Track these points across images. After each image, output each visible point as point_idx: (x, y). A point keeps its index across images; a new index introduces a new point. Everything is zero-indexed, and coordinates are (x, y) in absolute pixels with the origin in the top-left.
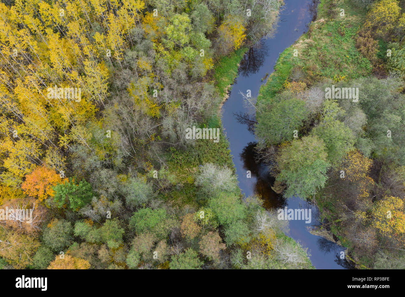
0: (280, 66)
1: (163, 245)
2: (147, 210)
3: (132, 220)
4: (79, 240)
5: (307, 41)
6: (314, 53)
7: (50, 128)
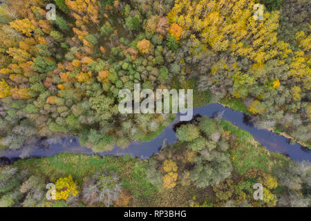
0: (242, 131)
1: (155, 78)
2: (167, 72)
3: (164, 67)
4: (155, 48)
5: (256, 146)
6: (249, 148)
7: (199, 29)
